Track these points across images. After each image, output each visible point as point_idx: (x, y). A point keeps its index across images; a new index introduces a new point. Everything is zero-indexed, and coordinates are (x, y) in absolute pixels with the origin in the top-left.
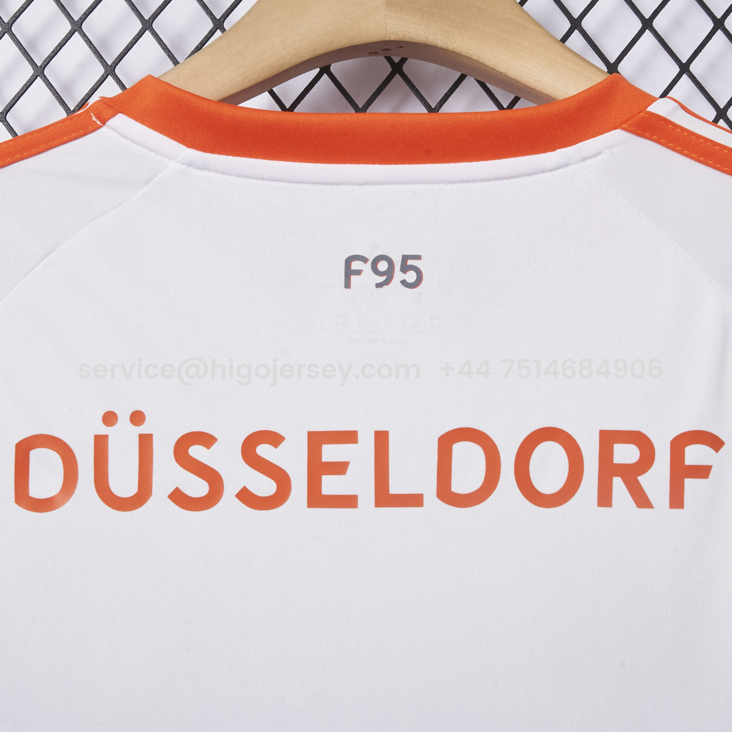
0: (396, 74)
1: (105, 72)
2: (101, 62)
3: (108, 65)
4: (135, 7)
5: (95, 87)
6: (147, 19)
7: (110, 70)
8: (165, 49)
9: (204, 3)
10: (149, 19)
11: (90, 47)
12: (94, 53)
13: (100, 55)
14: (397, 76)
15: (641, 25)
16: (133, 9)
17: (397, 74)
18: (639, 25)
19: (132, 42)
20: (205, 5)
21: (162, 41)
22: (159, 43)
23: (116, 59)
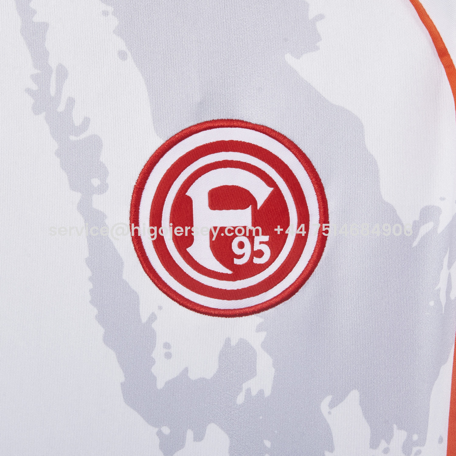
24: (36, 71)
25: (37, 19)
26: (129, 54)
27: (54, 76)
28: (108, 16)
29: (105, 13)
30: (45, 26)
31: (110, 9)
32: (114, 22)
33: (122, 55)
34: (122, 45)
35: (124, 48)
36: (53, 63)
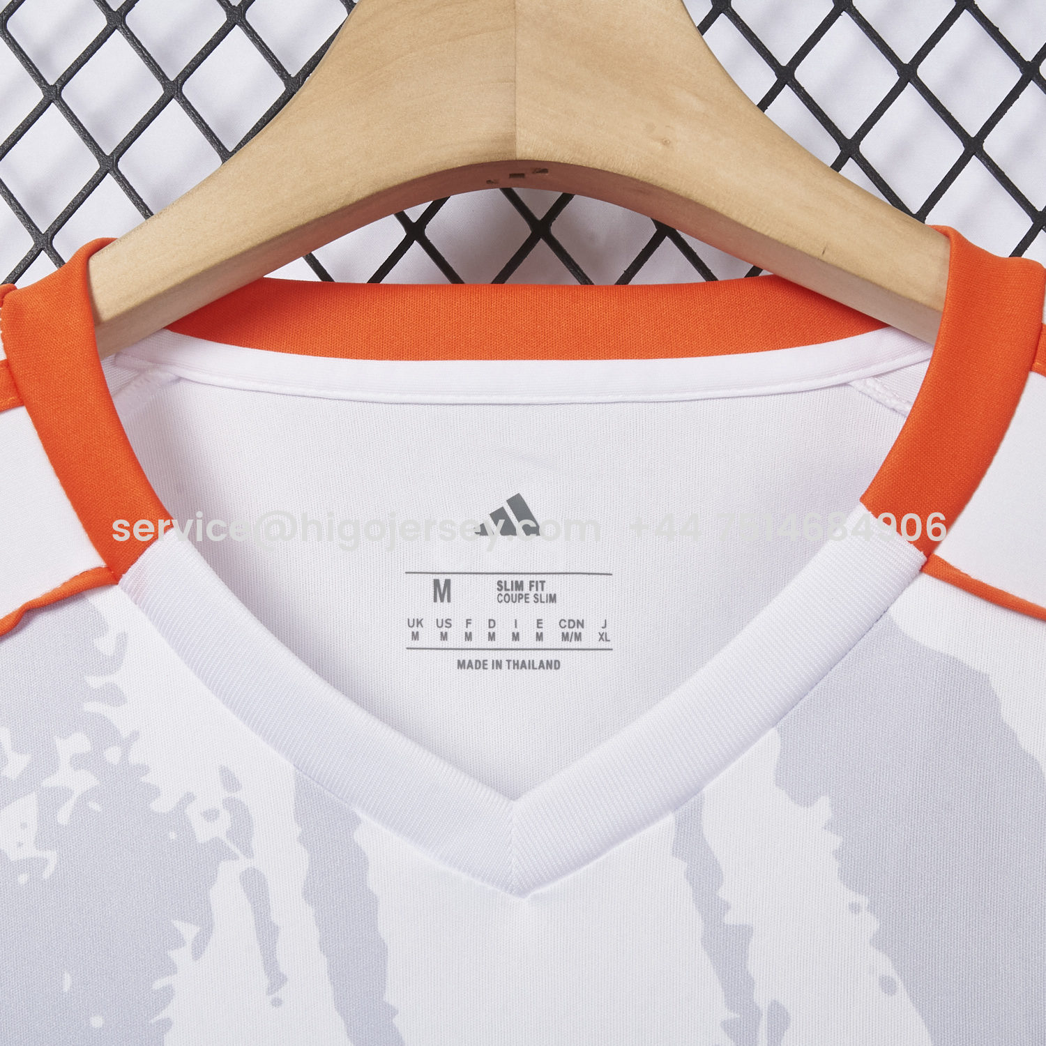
0: (539, 239)
1: (36, 245)
2: (28, 228)
3: (40, 233)
4: (89, 134)
5: (18, 271)
6: (108, 154)
7: (44, 242)
8: (139, 204)
9: (207, 126)
10: (112, 153)
11: (11, 204)
12: (17, 213)
13: (27, 216)
14: (542, 242)
15: (963, 149)
16: (84, 139)
17: (541, 239)
18: (958, 149)
19: (83, 194)
20: (209, 129)
21: (133, 190)
22: (130, 195)
23: (54, 223)
24: (733, 1015)
25: (730, 919)
26: (900, 985)
27: (763, 1023)
28: (860, 913)
29: (855, 908)
30: (745, 933)
31: (863, 901)
32: (871, 924)
33: (887, 986)
34: (885, 966)
35: (891, 972)
36: (762, 999)
